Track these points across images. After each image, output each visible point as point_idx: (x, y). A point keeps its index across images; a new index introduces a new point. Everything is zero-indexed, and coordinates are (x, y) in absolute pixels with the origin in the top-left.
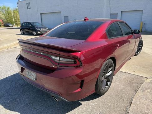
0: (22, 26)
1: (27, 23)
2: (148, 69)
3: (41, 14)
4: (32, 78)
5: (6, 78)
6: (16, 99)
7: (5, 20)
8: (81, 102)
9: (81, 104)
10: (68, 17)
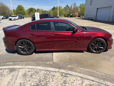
3: (97, 9)
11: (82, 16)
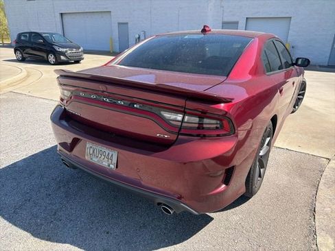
0: (19, 40)
1: (31, 33)
2: (324, 141)
3: (61, 14)
4: (105, 164)
5: (14, 165)
6: (55, 213)
8: (211, 215)
9: (212, 219)
10: (127, 24)
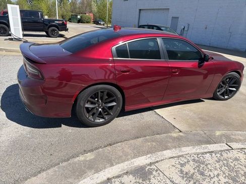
3: (140, 10)
7: (98, 15)
10: (178, 18)
11: (102, 23)
